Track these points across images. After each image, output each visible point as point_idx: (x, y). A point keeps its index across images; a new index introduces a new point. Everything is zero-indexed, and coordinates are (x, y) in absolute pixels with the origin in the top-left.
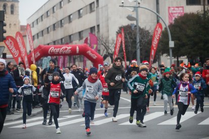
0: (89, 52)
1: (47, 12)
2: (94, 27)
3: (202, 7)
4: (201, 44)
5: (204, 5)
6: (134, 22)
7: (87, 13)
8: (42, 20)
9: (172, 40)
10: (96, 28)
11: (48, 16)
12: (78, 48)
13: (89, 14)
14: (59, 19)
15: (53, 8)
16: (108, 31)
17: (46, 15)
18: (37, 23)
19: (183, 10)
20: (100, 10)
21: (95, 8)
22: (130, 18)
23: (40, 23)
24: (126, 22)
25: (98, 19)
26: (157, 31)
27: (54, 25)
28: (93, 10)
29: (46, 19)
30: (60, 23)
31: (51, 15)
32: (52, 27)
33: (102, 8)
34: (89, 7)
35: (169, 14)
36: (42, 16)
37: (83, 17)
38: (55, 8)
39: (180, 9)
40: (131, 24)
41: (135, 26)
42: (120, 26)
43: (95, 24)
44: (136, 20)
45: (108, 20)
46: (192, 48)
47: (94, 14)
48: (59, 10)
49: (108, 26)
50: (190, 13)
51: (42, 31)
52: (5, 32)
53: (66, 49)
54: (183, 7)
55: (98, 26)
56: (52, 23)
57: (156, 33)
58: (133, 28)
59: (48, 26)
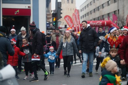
0: (112, 25)
1: (91, 2)
2: (116, 11)
7: (112, 3)
8: (88, 7)
11: (91, 4)
12: (106, 23)
13: (113, 4)
14: (97, 6)
16: (124, 13)
17: (90, 4)
18: (85, 8)
20: (120, 1)
21: (117, 1)
23: (87, 8)
25: (118, 6)
27: (94, 9)
28: (116, 1)
29: (90, 6)
30: (97, 8)
31: (93, 4)
32: (93, 10)
36: (88, 5)
37: (110, 5)
43: (116, 9)
47: (116, 4)
48: (97, 1)
49: (124, 10)
51: (88, 13)
53: (99, 23)
55: (118, 10)
59: (91, 10)
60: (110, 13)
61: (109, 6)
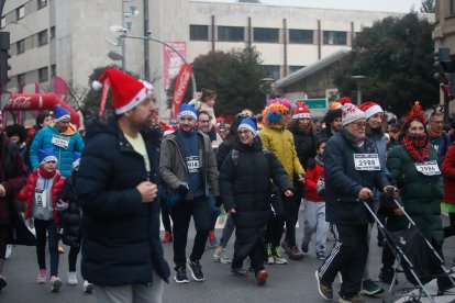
2: (46, 68)
3: (210, 43)
4: (241, 98)
5: (213, 41)
6: (119, 63)
7: (33, 47)
9: (198, 90)
10: (49, 69)
12: (41, 99)
13: (36, 49)
16: (72, 74)
19: (185, 47)
20: (58, 43)
21: (48, 41)
22: (113, 56)
24: (108, 62)
25: (53, 55)
28: (44, 41)
33: (61, 39)
34: (36, 38)
35: (165, 52)
37: (26, 52)
39: (181, 45)
42: (96, 67)
43: (46, 63)
44: (122, 58)
45: (71, 58)
46: (224, 104)
47: (46, 49)
49: (71, 67)
52: (9, 68)
53: (23, 100)
54: (185, 43)
55: (53, 67)
60: (24, 74)
61: (21, 56)
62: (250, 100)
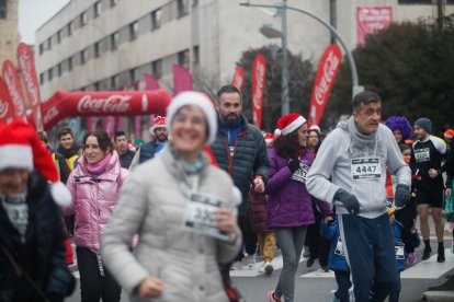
1: (82, 15)
2: (187, 50)
3: (435, 8)
4: (427, 95)
5: (439, 5)
6: (278, 42)
7: (170, 19)
8: (70, 33)
9: (360, 84)
10: (191, 54)
11: (82, 24)
12: (145, 100)
13: (175, 22)
14: (109, 32)
15: (96, 5)
16: (218, 61)
17: (79, 20)
18: (59, 40)
19: (391, 15)
20: (201, 13)
21: (190, 9)
22: (267, 31)
23: (65, 41)
24: (258, 42)
25: (195, 32)
26: (329, 63)
27: (96, 45)
28: (185, 11)
29: (78, 31)
30: (109, 40)
31: (91, 22)
32: (92, 50)
33: (205, 7)
34: (175, 6)
35: (359, 23)
36: (69, 24)
37: (162, 27)
38: (99, 6)
39: (384, 12)
40: (271, 46)
41: (280, 51)
42: (246, 49)
43: (187, 44)
44: (282, 35)
45: (217, 36)
47: (186, 21)
48: (108, 11)
49: (217, 49)
50: (403, 23)
51: (70, 59)
53: (118, 101)
54: (390, 9)
55: (196, 49)
56: (92, 41)
57: (325, 68)
58: (274, 54)
59: (82, 47)
60: (160, 60)
61: (157, 32)
62: (442, 96)
